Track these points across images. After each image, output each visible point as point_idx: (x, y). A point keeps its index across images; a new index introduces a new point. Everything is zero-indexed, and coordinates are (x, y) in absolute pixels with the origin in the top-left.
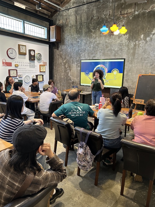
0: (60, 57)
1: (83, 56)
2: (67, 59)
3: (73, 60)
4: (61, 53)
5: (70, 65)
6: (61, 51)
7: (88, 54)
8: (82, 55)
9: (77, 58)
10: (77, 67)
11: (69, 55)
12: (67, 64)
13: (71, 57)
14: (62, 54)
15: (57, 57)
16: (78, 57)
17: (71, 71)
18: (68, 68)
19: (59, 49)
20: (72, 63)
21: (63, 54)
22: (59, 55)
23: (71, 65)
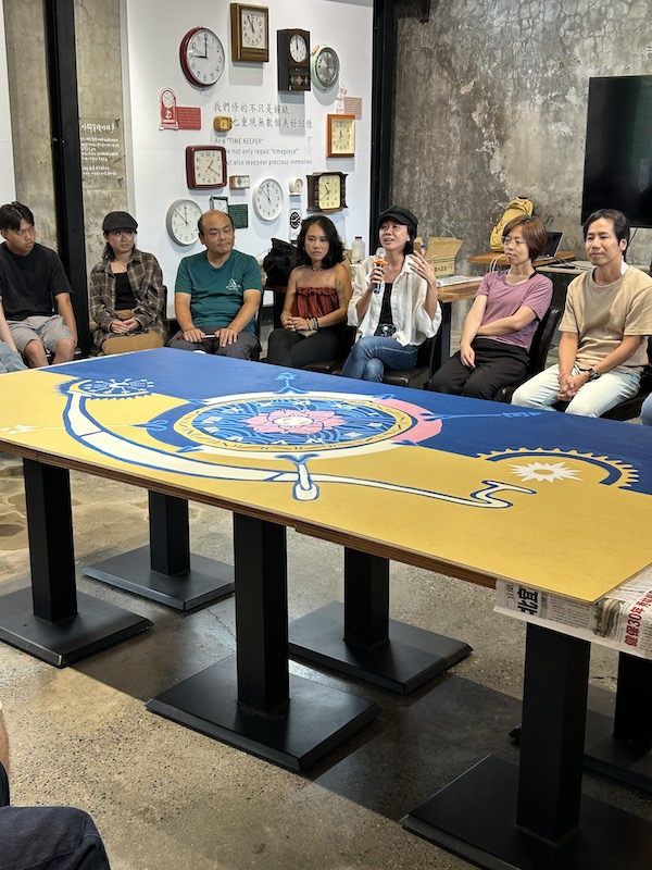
0: (435, 63)
1: (583, 53)
2: (485, 79)
3: (518, 83)
4: (447, 38)
5: (501, 108)
6: (443, 31)
7: (620, 41)
8: (577, 51)
9: (545, 69)
10: (546, 123)
11: (498, 53)
12: (479, 107)
13: (508, 64)
14: (453, 50)
15: (421, 63)
16: (552, 62)
17: (509, 144)
18: (486, 125)
19: (435, 17)
20: (515, 99)
21: (458, 48)
22: (429, 54)
23: (508, 113)
